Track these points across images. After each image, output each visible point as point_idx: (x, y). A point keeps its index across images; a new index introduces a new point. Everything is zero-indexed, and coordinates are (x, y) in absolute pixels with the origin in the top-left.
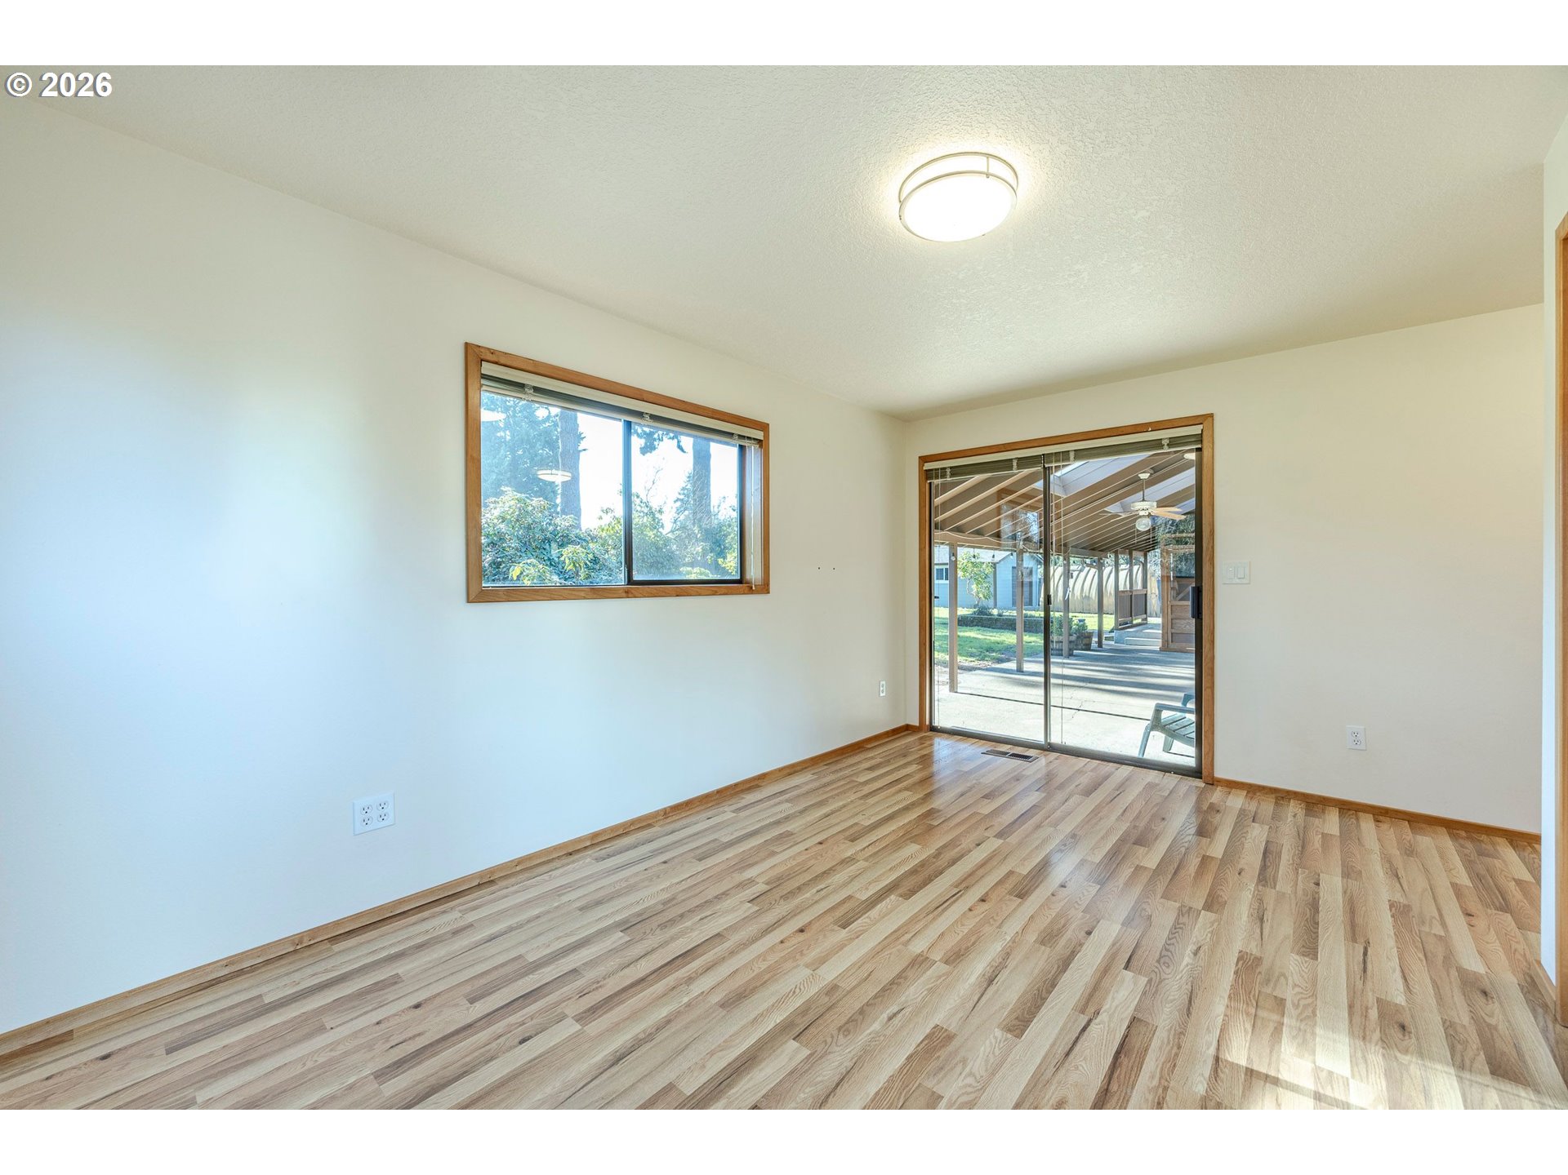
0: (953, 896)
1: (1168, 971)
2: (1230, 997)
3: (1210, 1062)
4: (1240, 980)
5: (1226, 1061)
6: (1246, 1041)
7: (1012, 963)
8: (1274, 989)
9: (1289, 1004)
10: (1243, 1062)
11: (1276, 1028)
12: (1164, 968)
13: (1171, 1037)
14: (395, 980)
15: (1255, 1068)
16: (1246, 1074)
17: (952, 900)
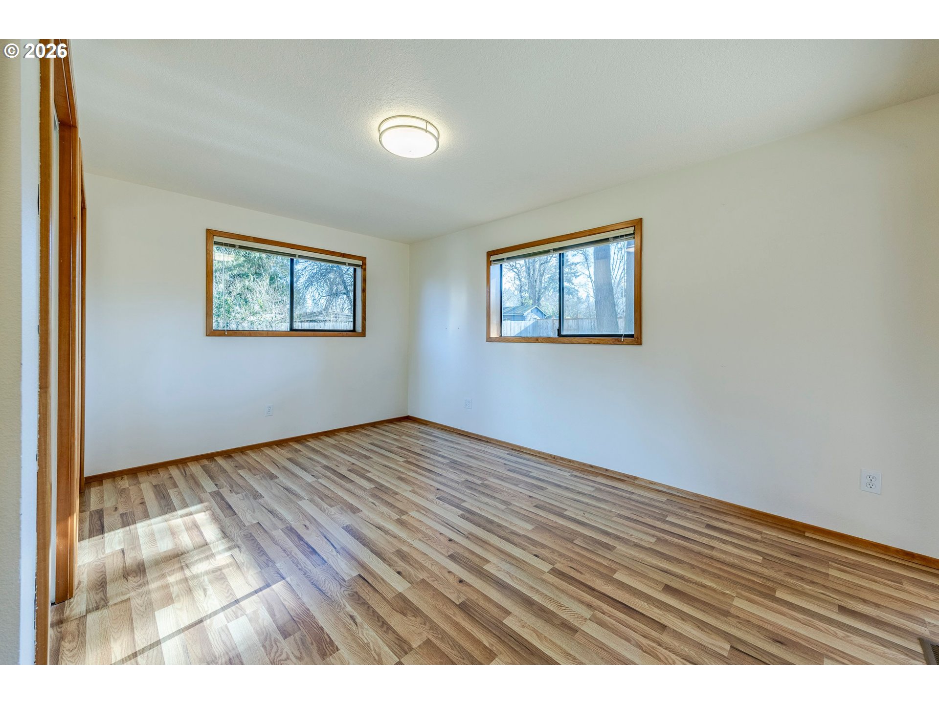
0: (459, 531)
1: (346, 593)
2: (308, 610)
3: (284, 575)
4: (315, 626)
5: (280, 581)
6: (281, 596)
7: (387, 537)
8: (295, 640)
9: (280, 638)
10: (274, 587)
11: (275, 615)
12: (350, 592)
13: (307, 569)
14: (434, 441)
15: (268, 589)
16: (269, 584)
17: (456, 531)
